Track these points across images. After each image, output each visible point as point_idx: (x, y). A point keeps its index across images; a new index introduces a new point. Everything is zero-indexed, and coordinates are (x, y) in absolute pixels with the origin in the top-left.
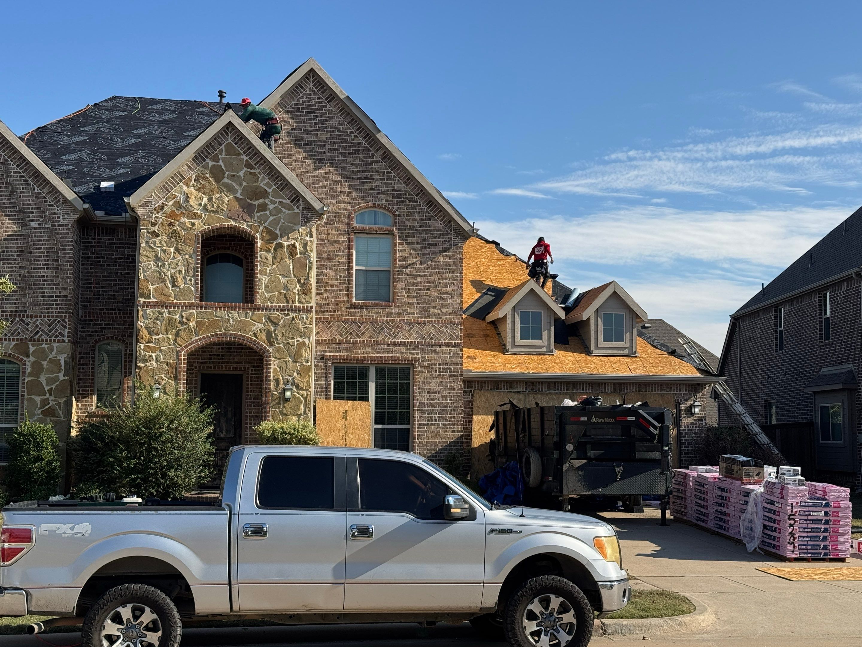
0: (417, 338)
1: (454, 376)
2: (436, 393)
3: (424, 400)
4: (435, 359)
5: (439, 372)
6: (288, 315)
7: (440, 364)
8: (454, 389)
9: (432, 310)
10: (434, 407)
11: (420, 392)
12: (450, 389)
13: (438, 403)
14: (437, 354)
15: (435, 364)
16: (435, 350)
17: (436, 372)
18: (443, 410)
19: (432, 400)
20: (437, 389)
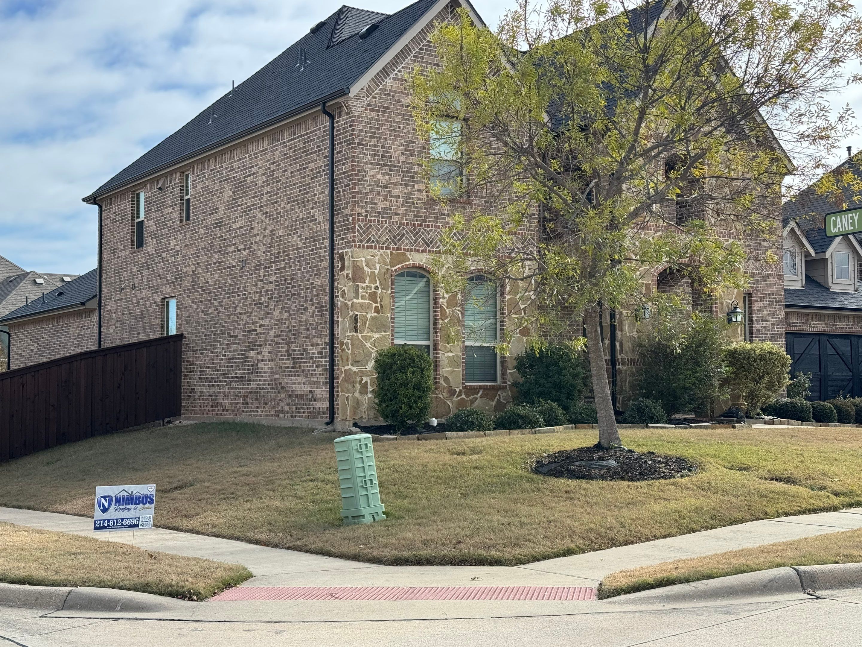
0: (753, 269)
1: (779, 305)
2: (766, 321)
3: (759, 327)
4: (766, 289)
5: (769, 301)
6: (727, 241)
7: (769, 294)
8: (779, 318)
9: (762, 242)
10: (766, 334)
11: (756, 320)
12: (776, 318)
13: (769, 330)
14: (767, 284)
15: (766, 294)
16: (765, 281)
17: (766, 301)
18: (772, 337)
19: (765, 327)
20: (768, 317)
